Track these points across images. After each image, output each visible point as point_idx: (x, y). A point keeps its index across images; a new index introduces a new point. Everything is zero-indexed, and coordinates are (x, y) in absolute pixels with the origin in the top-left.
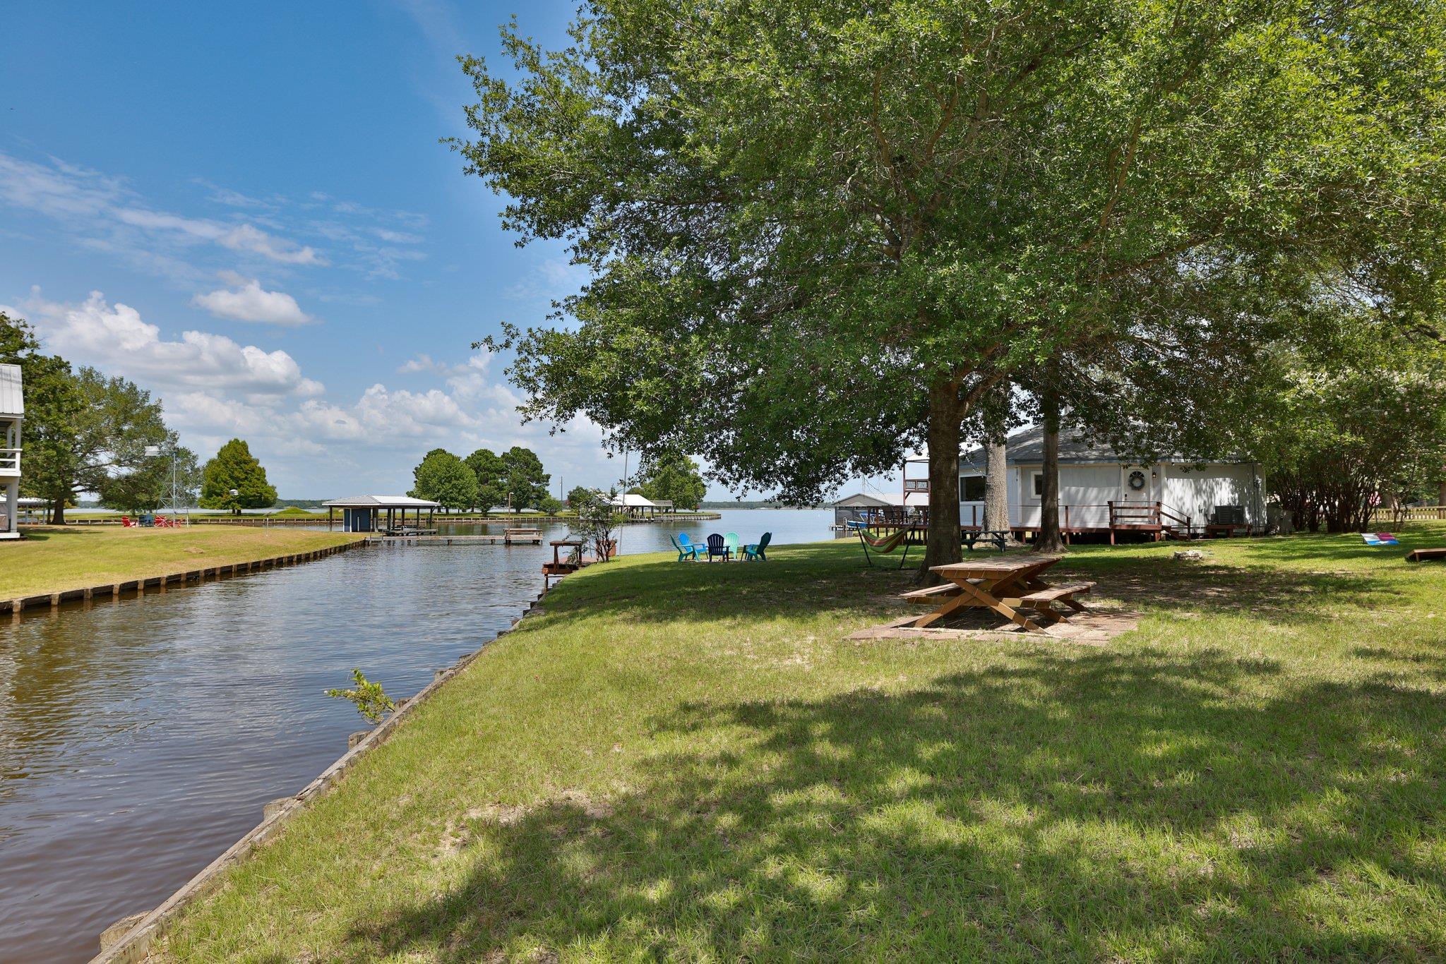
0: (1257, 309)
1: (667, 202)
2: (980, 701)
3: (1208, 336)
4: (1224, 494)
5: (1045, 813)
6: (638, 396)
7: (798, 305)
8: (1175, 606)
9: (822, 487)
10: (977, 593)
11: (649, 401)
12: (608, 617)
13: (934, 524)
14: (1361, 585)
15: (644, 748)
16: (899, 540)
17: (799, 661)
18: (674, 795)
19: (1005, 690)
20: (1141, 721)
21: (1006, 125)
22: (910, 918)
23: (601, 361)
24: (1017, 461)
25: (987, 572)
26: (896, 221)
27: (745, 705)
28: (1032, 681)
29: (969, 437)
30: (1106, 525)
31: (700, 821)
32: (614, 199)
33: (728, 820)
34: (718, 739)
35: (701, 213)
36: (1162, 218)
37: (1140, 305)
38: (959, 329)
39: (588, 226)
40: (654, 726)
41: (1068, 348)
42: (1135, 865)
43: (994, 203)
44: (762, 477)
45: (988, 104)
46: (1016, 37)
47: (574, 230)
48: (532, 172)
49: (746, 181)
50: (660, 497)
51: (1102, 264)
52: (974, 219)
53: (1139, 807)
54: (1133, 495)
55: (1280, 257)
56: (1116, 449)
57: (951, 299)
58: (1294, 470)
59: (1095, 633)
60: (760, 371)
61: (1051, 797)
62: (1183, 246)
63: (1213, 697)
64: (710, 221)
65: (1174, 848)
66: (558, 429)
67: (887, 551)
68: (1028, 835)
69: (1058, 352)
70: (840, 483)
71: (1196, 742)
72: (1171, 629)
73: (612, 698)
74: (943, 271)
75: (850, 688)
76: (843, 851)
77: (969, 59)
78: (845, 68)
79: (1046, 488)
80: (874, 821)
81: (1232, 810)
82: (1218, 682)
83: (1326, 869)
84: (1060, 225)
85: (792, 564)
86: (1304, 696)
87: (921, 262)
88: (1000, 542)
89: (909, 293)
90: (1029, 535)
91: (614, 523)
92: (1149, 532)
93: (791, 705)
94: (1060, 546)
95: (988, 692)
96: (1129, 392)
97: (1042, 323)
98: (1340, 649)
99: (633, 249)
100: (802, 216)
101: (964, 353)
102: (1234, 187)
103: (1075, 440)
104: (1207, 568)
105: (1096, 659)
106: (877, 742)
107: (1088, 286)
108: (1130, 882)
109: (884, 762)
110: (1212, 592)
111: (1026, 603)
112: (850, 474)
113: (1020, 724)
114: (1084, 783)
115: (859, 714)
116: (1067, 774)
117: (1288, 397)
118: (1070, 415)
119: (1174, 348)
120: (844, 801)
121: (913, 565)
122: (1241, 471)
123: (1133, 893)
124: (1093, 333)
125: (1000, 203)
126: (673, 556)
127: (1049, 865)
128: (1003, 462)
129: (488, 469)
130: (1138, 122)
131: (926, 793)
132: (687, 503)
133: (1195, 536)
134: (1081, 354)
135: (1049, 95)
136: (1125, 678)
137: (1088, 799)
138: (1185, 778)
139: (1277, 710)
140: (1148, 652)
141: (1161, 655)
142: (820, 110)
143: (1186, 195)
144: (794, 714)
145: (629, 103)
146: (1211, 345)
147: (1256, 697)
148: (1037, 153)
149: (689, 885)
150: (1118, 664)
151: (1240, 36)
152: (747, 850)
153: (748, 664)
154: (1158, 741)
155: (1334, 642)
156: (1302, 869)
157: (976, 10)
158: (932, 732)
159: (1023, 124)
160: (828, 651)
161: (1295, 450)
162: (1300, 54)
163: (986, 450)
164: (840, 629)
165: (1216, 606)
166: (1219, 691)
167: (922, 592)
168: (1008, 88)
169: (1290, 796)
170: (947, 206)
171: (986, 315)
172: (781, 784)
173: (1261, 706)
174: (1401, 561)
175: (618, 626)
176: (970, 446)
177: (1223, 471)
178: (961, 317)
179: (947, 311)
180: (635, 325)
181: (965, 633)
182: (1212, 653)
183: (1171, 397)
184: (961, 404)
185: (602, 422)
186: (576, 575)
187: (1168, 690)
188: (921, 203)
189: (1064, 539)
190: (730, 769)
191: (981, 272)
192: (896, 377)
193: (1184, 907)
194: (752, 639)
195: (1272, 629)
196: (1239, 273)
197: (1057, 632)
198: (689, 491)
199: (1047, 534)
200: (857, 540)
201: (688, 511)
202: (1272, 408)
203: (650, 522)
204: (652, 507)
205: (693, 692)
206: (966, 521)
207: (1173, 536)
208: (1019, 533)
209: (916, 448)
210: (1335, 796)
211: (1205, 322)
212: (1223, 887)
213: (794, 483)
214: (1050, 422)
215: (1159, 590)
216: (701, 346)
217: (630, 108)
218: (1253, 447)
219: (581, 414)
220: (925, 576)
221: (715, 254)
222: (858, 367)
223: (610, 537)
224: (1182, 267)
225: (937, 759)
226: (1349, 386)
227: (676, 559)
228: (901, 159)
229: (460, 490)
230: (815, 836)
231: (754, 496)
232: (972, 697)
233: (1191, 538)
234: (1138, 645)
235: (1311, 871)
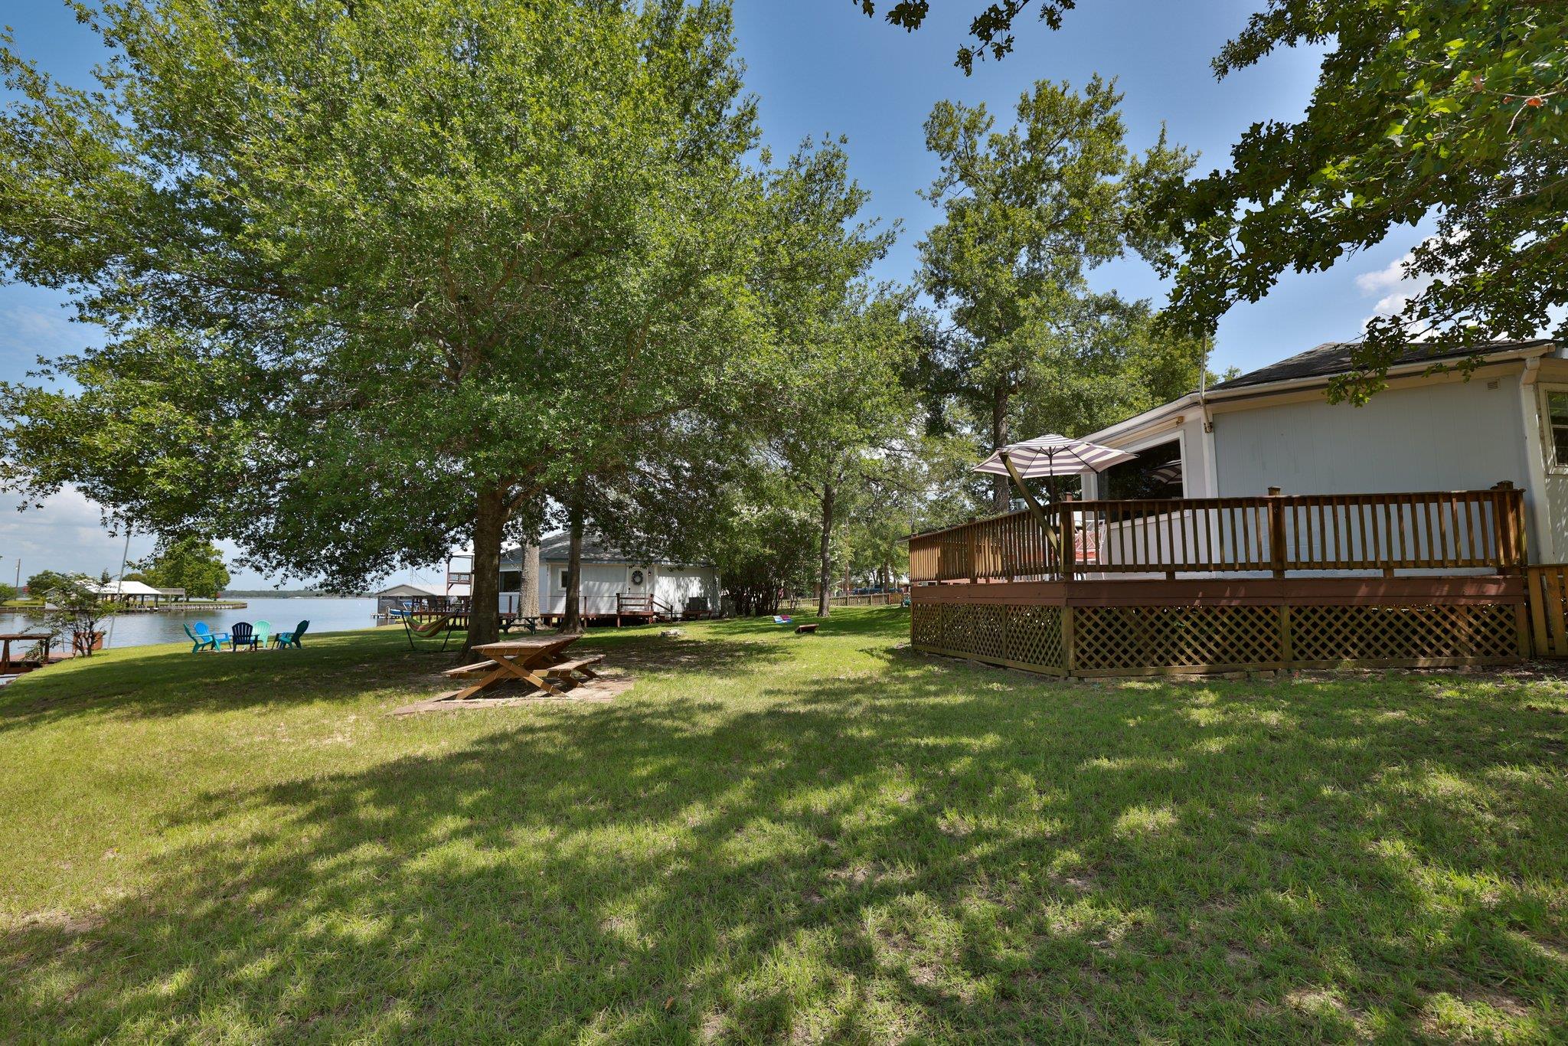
0: (718, 460)
1: (211, 283)
2: (513, 753)
3: (687, 474)
4: (695, 589)
5: (563, 829)
6: (158, 475)
7: (356, 407)
8: (660, 670)
9: (368, 577)
10: (512, 667)
11: (174, 480)
12: (93, 716)
13: (476, 611)
14: (771, 650)
15: (149, 847)
16: (441, 626)
17: (340, 739)
18: (193, 886)
19: (533, 743)
20: (633, 753)
21: (554, 292)
22: (452, 935)
23: (111, 432)
24: (548, 560)
25: (521, 649)
26: (458, 348)
27: (280, 787)
28: (555, 734)
29: (510, 538)
30: (614, 612)
31: (227, 904)
32: (142, 265)
33: (262, 895)
34: (248, 822)
35: (253, 301)
36: (662, 387)
37: (645, 446)
38: (506, 447)
39: (100, 285)
40: (163, 823)
41: (592, 473)
42: (626, 853)
43: (541, 351)
44: (304, 565)
45: (541, 273)
46: (565, 229)
47: (77, 284)
48: (22, 208)
49: (310, 282)
50: (169, 584)
51: (620, 412)
52: (525, 360)
53: (631, 813)
54: (634, 589)
55: (733, 427)
56: (625, 553)
57: (502, 423)
58: (738, 571)
59: (604, 693)
60: (311, 463)
61: (568, 818)
62: (674, 409)
63: (682, 730)
64: (264, 311)
65: (652, 835)
66: (32, 504)
67: (430, 636)
68: (550, 848)
69: (584, 475)
70: (387, 573)
71: (669, 761)
72: (655, 687)
73: (102, 801)
74: (497, 399)
75: (393, 757)
76: (391, 896)
77: (529, 236)
78: (422, 212)
79: (570, 582)
80: (420, 864)
81: (689, 803)
82: (684, 720)
83: (739, 828)
84: (591, 377)
85: (331, 650)
86: (735, 722)
87: (478, 388)
88: (531, 626)
89: (466, 412)
90: (555, 620)
91: (104, 612)
92: (644, 617)
93: (332, 779)
94: (579, 629)
95: (520, 746)
96: (635, 511)
97: (574, 451)
98: (757, 691)
99: (163, 320)
100: (367, 327)
101: (511, 467)
102: (706, 376)
103: (594, 545)
104: (683, 642)
105: (604, 712)
106: (421, 798)
107: (610, 427)
108: (623, 865)
109: (427, 815)
110: (684, 660)
111: (553, 673)
112: (398, 565)
113: (546, 767)
114: (592, 803)
115: (404, 778)
116: (580, 799)
117: (735, 522)
118: (591, 525)
119: (666, 481)
120: (389, 854)
121: (454, 648)
122: (706, 572)
123: (624, 872)
124: (611, 463)
125: (546, 351)
126: (185, 647)
127: (565, 865)
128: (537, 560)
130: (648, 317)
131: (467, 833)
132: (203, 591)
133: (676, 619)
134: (601, 478)
135: (588, 279)
136: (624, 723)
137: (595, 814)
138: (661, 788)
139: (720, 734)
140: (640, 704)
141: (648, 706)
142: (394, 241)
143: (677, 374)
144: (336, 787)
145: (172, 172)
146: (690, 481)
147: (708, 727)
148: (577, 320)
149: (216, 967)
150: (619, 714)
151: (713, 278)
152: (285, 918)
153: (282, 748)
154: (644, 764)
155: (754, 687)
156: (727, 831)
157: (536, 200)
158: (468, 784)
159: (567, 294)
160: (370, 727)
161: (738, 558)
162: (745, 299)
163: (523, 549)
164: (383, 707)
165: (687, 668)
166: (685, 725)
167: (464, 669)
168: (559, 265)
169: (722, 787)
170: (502, 344)
171: (530, 439)
172: (320, 851)
173: (710, 733)
174: (793, 633)
175: (108, 726)
176: (509, 545)
177: (694, 573)
178: (509, 438)
179: (498, 431)
180: (162, 399)
181: (500, 701)
182: (682, 701)
183: (663, 516)
184: (505, 509)
185: (101, 500)
186: (37, 673)
187: (652, 729)
188: (480, 338)
189: (582, 623)
190: (263, 849)
191: (528, 404)
192: (448, 481)
193: (657, 873)
194: (286, 723)
195: (720, 682)
196: (709, 433)
197: (576, 695)
198: (208, 578)
199: (570, 618)
200: (402, 627)
201: (205, 599)
202: (725, 528)
203: (152, 611)
204: (157, 596)
205: (212, 781)
206: (503, 610)
207: (661, 620)
208: (547, 619)
209: (463, 545)
210: (748, 783)
211: (687, 465)
212: (682, 853)
213: (338, 572)
214: (576, 529)
215: (648, 660)
216: (244, 432)
217: (174, 177)
218: (713, 555)
219: (68, 489)
220: (467, 655)
221: (267, 344)
222: (413, 469)
223: (96, 628)
224: (674, 423)
225: (475, 805)
226: (769, 518)
227: (190, 650)
228: (466, 298)
230: (360, 889)
231: (294, 584)
232: (506, 751)
233: (674, 622)
234: (633, 699)
235: (732, 831)
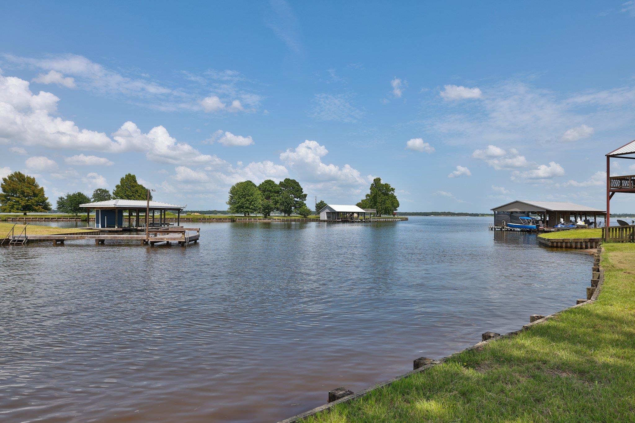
50: (370, 207)
129: (270, 191)
132: (386, 211)
201: (387, 215)
204: (364, 213)
229: (251, 202)
